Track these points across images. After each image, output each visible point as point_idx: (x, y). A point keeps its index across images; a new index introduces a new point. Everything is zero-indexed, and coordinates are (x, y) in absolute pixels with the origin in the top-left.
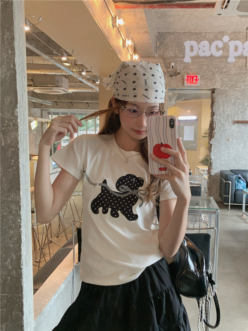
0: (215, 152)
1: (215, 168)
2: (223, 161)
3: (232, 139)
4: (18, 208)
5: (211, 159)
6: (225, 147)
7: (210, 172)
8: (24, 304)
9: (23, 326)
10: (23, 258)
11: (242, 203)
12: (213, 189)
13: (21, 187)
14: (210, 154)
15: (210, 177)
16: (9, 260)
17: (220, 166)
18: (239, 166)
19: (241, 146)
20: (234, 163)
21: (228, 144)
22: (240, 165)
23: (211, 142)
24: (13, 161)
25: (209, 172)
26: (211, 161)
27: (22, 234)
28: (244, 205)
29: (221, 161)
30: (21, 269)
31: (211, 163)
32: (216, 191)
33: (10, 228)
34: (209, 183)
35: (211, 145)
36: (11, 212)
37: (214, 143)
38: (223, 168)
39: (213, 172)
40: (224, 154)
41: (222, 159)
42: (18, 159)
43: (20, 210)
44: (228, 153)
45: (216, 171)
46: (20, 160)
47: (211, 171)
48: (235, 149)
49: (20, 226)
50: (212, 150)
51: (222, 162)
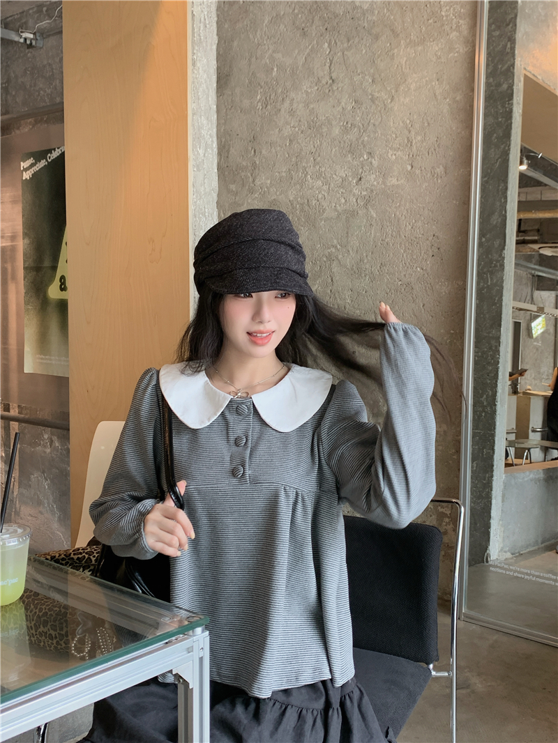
4: (498, 344)
8: (496, 442)
9: (493, 466)
10: (498, 394)
13: (502, 323)
16: (485, 396)
24: (497, 299)
27: (499, 370)
30: (496, 405)
33: (489, 363)
36: (491, 348)
42: (502, 296)
43: (499, 346)
46: (504, 298)
49: (498, 362)
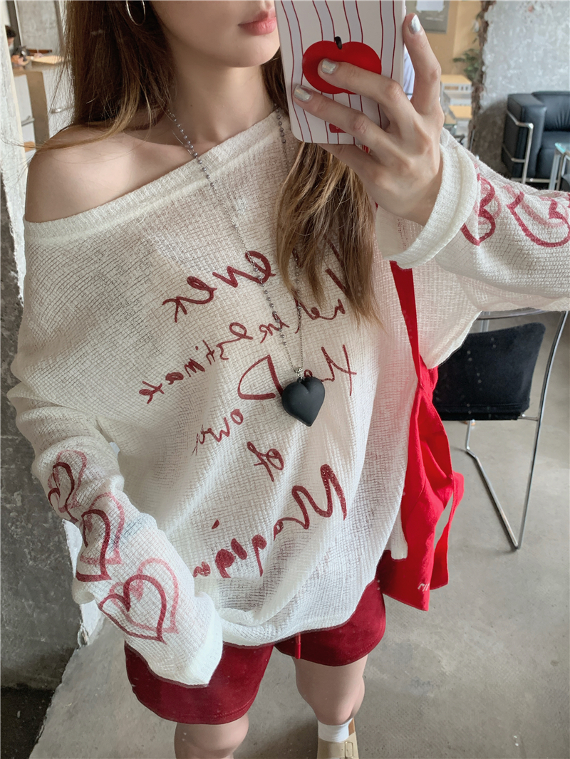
0: (495, 42)
1: (491, 86)
2: (514, 68)
3: (543, 7)
5: (483, 63)
6: (521, 30)
7: (479, 97)
11: (548, 178)
12: (482, 142)
14: (481, 50)
15: (476, 111)
17: (503, 82)
18: (552, 80)
19: (563, 26)
20: (540, 73)
21: (529, 20)
22: (554, 78)
23: (487, 16)
25: (476, 98)
26: (484, 69)
28: (553, 181)
29: (509, 68)
31: (482, 75)
32: (489, 146)
34: (474, 127)
35: (486, 25)
37: (495, 19)
38: (513, 87)
39: (487, 100)
40: (516, 48)
41: (512, 63)
44: (529, 45)
45: (494, 95)
47: (481, 95)
48: (547, 35)
50: (489, 39)
51: (511, 71)
